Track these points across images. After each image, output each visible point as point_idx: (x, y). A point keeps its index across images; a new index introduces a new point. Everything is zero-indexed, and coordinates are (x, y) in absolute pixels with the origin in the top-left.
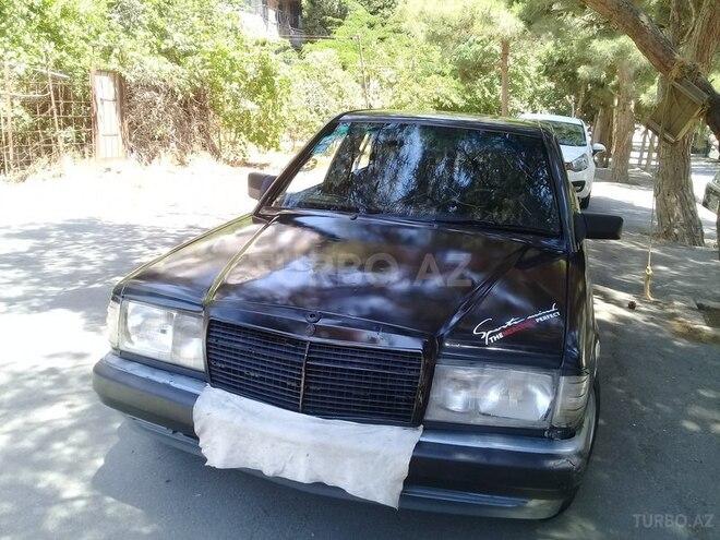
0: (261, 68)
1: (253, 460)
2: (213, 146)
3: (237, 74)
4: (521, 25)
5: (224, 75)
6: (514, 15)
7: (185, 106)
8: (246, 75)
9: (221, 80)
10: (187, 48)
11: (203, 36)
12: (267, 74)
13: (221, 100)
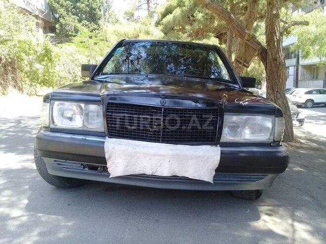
0: (44, 49)
1: (139, 169)
2: (19, 87)
3: (32, 52)
4: (163, 34)
5: (25, 52)
6: (159, 30)
7: (5, 66)
8: (37, 52)
9: (23, 55)
10: (7, 38)
11: (15, 33)
12: (47, 52)
13: (23, 64)
